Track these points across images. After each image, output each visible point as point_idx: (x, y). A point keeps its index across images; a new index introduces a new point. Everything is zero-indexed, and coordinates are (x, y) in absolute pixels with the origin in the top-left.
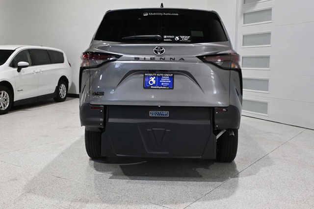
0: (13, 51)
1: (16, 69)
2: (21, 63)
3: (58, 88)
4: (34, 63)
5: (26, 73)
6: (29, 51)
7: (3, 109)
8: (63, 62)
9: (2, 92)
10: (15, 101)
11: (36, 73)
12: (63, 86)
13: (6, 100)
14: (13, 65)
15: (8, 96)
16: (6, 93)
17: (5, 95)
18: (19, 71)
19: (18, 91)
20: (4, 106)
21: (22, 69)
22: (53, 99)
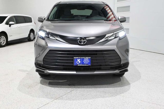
0: (7, 17)
1: (9, 25)
2: (11, 23)
3: (29, 35)
4: (17, 23)
5: (13, 27)
6: (15, 17)
7: (3, 45)
8: (31, 22)
9: (2, 37)
10: (8, 41)
11: (19, 27)
12: (32, 34)
13: (4, 40)
14: (7, 23)
15: (5, 39)
16: (4, 37)
17: (4, 38)
18: (10, 26)
19: (10, 36)
20: (3, 43)
21: (11, 25)
22: (27, 40)
